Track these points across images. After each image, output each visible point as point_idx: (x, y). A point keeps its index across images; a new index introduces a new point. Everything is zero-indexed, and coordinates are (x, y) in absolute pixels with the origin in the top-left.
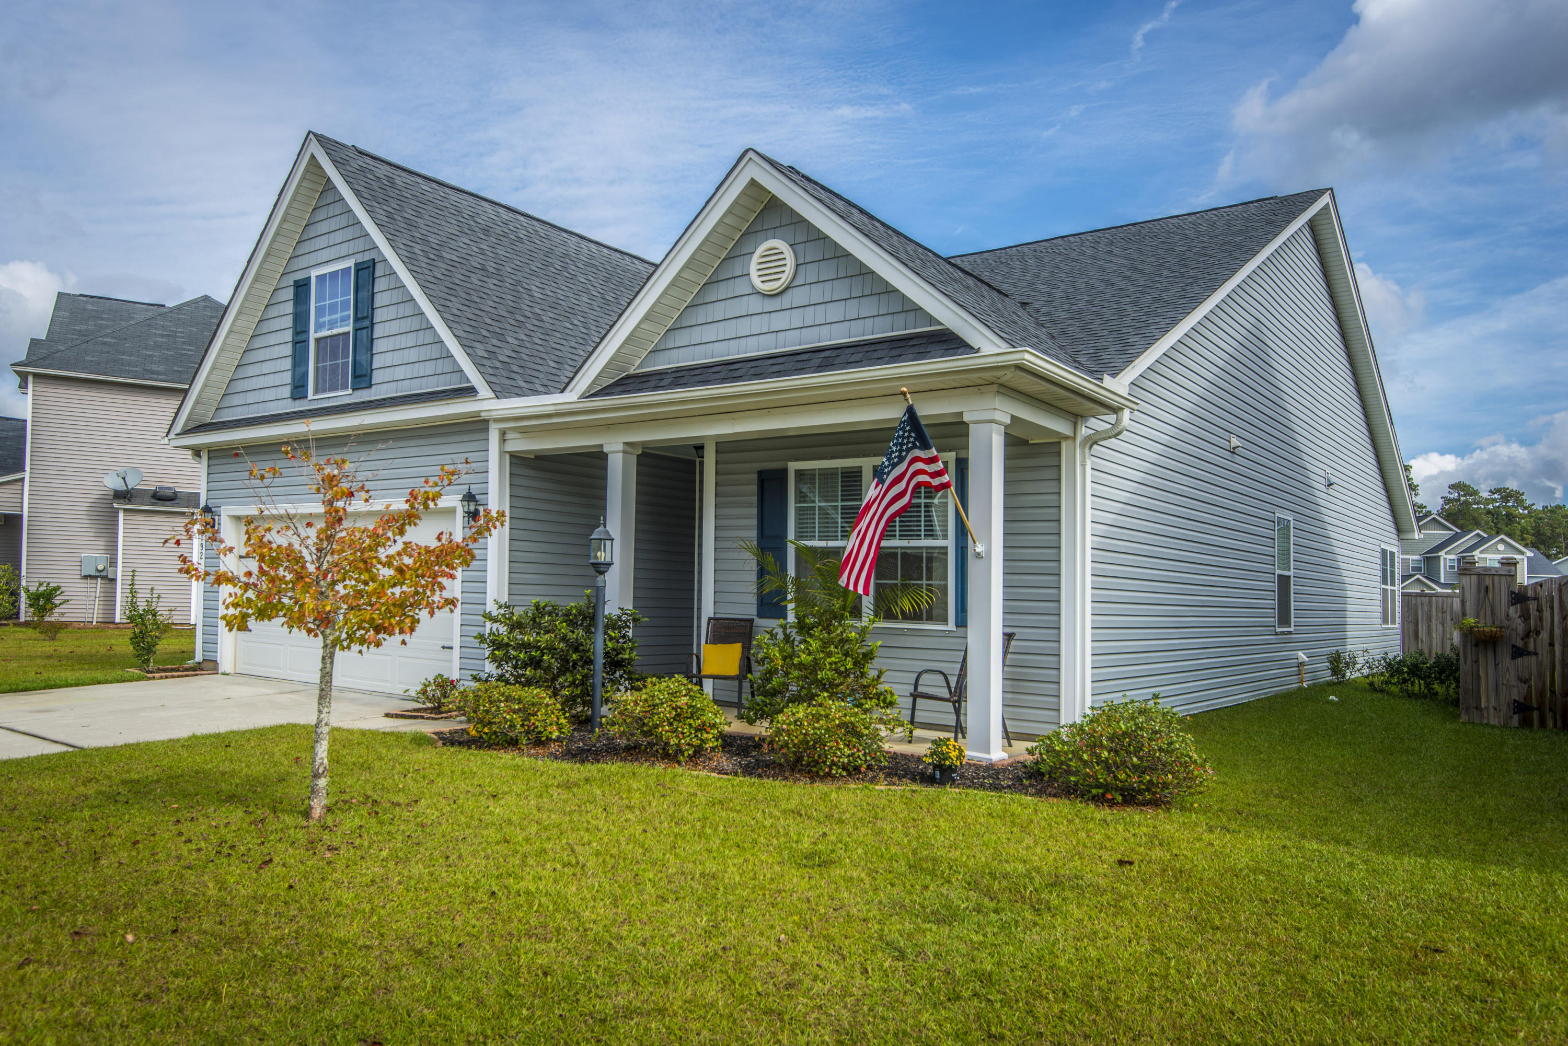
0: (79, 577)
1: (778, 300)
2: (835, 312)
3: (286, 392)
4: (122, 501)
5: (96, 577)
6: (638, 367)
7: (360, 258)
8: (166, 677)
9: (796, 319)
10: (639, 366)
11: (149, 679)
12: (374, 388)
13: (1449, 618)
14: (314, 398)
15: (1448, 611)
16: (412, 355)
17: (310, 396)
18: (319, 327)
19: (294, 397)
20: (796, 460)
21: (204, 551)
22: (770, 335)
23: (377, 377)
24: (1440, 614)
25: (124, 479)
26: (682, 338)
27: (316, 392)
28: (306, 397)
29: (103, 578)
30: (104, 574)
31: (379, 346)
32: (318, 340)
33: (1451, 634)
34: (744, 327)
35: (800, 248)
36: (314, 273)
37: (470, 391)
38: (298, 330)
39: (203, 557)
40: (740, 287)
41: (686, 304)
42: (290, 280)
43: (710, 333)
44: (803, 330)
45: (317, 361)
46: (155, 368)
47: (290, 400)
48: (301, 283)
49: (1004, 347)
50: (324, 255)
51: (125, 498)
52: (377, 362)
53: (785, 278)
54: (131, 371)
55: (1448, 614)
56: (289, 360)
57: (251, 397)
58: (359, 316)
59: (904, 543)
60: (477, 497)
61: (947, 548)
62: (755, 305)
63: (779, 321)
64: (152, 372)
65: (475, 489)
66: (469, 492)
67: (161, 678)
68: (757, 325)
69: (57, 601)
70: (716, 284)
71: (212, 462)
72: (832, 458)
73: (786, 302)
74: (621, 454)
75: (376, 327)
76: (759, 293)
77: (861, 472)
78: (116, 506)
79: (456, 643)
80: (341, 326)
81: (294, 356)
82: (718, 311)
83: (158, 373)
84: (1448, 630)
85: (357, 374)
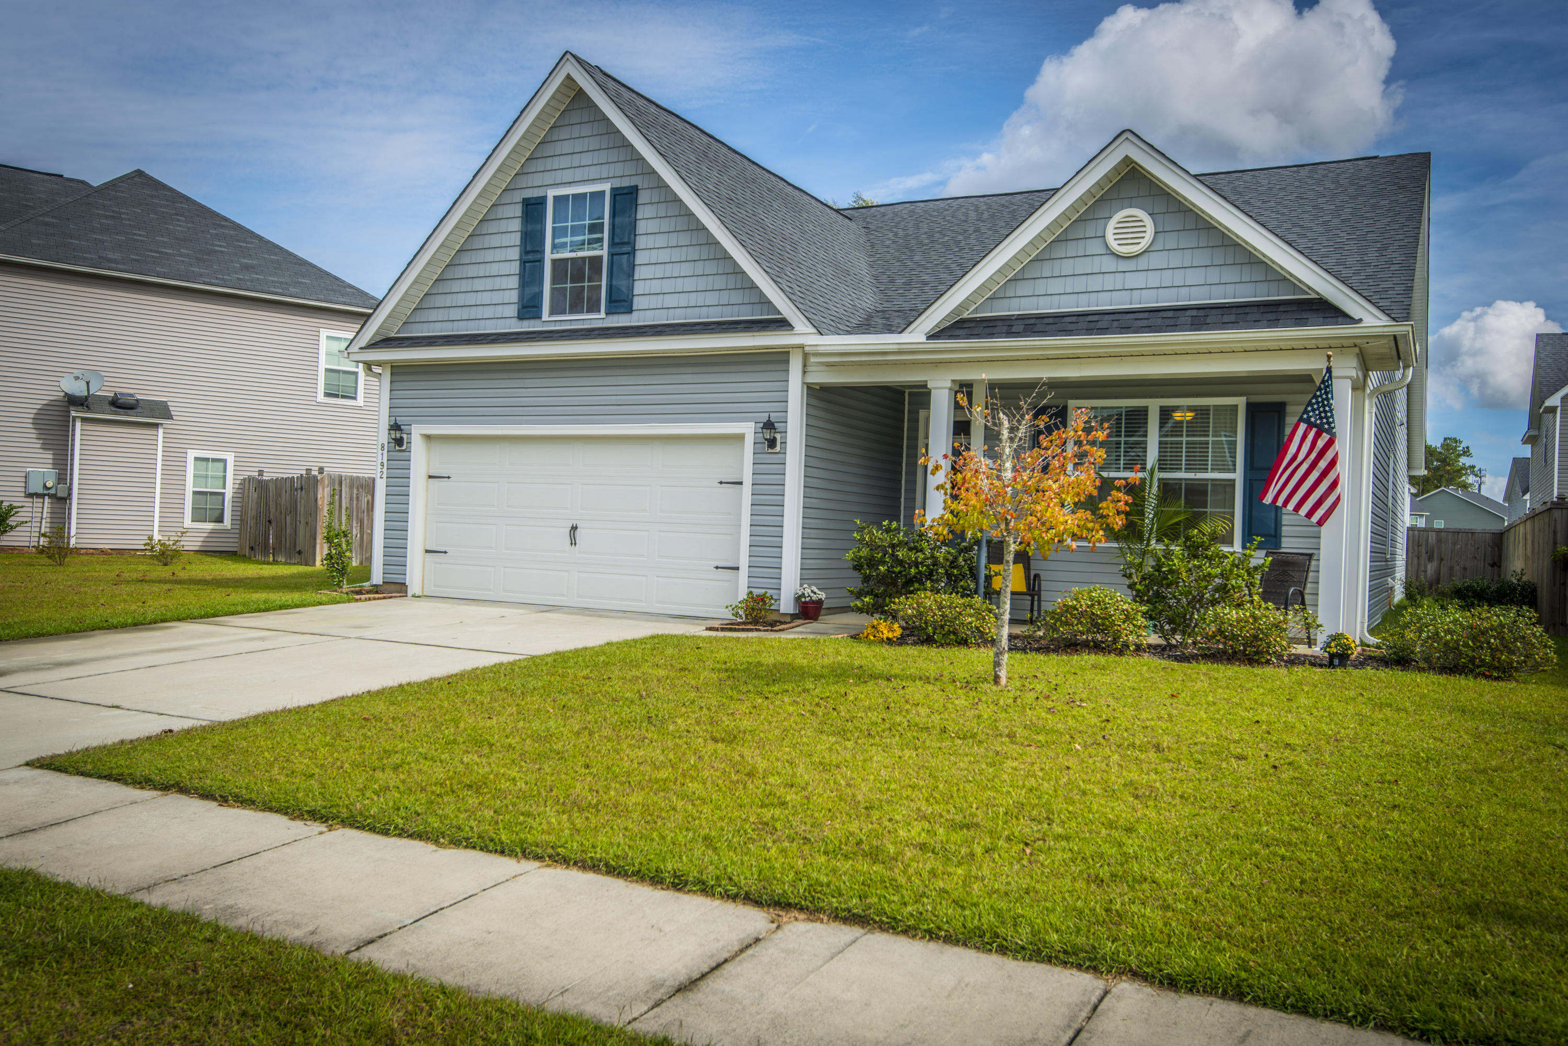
0: (23, 494)
1: (1134, 261)
2: (1194, 277)
3: (512, 311)
4: (80, 408)
5: (42, 496)
6: (972, 313)
7: (618, 183)
8: (370, 599)
9: (1153, 279)
10: (976, 311)
11: (357, 600)
12: (634, 313)
13: (1424, 551)
14: (548, 320)
15: (1424, 544)
16: (689, 284)
17: (545, 316)
18: (555, 247)
19: (521, 317)
20: (1077, 398)
21: (385, 470)
22: (1123, 292)
23: (638, 303)
24: (1416, 548)
25: (88, 383)
26: (1024, 288)
27: (552, 313)
28: (541, 318)
29: (50, 496)
30: (53, 491)
31: (639, 273)
32: (554, 262)
33: (1426, 567)
34: (1095, 283)
35: (1160, 217)
36: (551, 193)
37: (783, 324)
38: (529, 248)
39: (385, 476)
40: (1094, 247)
41: (1030, 258)
42: (519, 196)
43: (1056, 286)
44: (1161, 290)
45: (554, 280)
46: (111, 255)
47: (515, 320)
48: (532, 202)
49: (1384, 320)
50: (567, 176)
51: (82, 405)
52: (638, 288)
53: (1144, 243)
54: (86, 258)
55: (1424, 546)
56: (516, 278)
57: (455, 314)
58: (617, 240)
59: (1191, 475)
60: (776, 425)
61: (1234, 480)
62: (1109, 264)
63: (1134, 280)
64: (110, 260)
65: (774, 417)
66: (769, 420)
67: (366, 599)
68: (1109, 282)
69: (12, 521)
70: (1064, 243)
71: (396, 378)
72: (1116, 398)
73: (1142, 263)
74: (947, 391)
75: (638, 254)
76: (1114, 254)
77: (1147, 411)
78: (73, 414)
79: (744, 563)
80: (588, 250)
81: (522, 275)
82: (1067, 267)
83: (115, 261)
84: (1422, 562)
85: (613, 299)
